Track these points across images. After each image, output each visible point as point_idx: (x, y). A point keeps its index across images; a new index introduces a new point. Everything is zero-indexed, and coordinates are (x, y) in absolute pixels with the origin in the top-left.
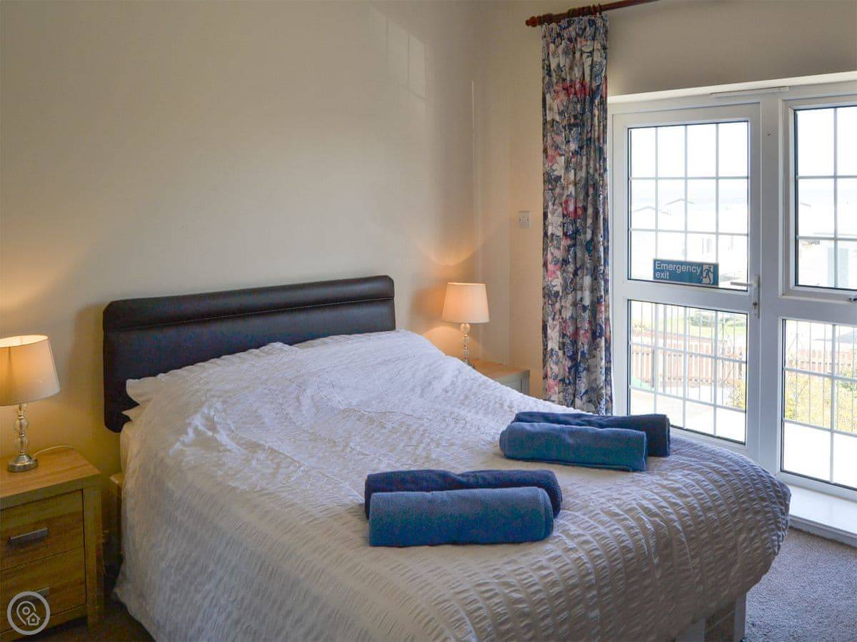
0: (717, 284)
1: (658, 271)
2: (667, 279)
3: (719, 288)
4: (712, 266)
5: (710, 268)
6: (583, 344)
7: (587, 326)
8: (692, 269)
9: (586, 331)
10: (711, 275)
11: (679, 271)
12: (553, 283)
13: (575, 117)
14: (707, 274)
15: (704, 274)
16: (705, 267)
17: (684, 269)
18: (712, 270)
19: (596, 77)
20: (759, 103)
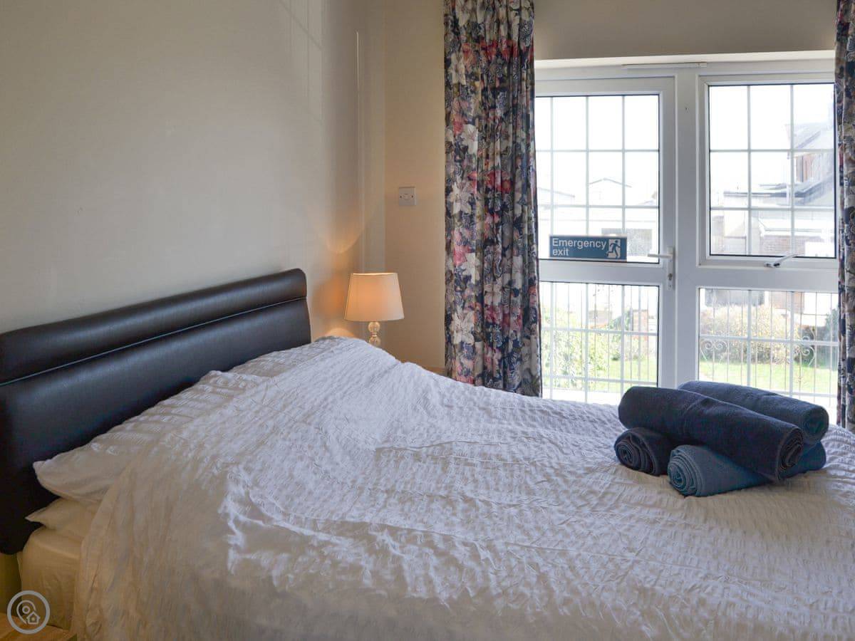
0: (625, 258)
1: (555, 248)
2: (566, 256)
3: (626, 262)
4: (619, 241)
5: (616, 242)
6: (515, 331)
7: (519, 311)
8: (595, 244)
9: (519, 317)
10: (618, 250)
11: (580, 247)
12: (462, 268)
13: (501, 80)
14: (614, 248)
15: (610, 249)
16: (610, 242)
17: (586, 244)
18: (619, 244)
19: (525, 37)
20: (674, 77)
